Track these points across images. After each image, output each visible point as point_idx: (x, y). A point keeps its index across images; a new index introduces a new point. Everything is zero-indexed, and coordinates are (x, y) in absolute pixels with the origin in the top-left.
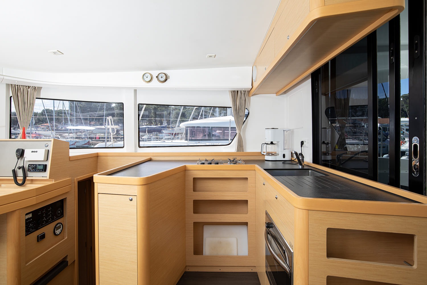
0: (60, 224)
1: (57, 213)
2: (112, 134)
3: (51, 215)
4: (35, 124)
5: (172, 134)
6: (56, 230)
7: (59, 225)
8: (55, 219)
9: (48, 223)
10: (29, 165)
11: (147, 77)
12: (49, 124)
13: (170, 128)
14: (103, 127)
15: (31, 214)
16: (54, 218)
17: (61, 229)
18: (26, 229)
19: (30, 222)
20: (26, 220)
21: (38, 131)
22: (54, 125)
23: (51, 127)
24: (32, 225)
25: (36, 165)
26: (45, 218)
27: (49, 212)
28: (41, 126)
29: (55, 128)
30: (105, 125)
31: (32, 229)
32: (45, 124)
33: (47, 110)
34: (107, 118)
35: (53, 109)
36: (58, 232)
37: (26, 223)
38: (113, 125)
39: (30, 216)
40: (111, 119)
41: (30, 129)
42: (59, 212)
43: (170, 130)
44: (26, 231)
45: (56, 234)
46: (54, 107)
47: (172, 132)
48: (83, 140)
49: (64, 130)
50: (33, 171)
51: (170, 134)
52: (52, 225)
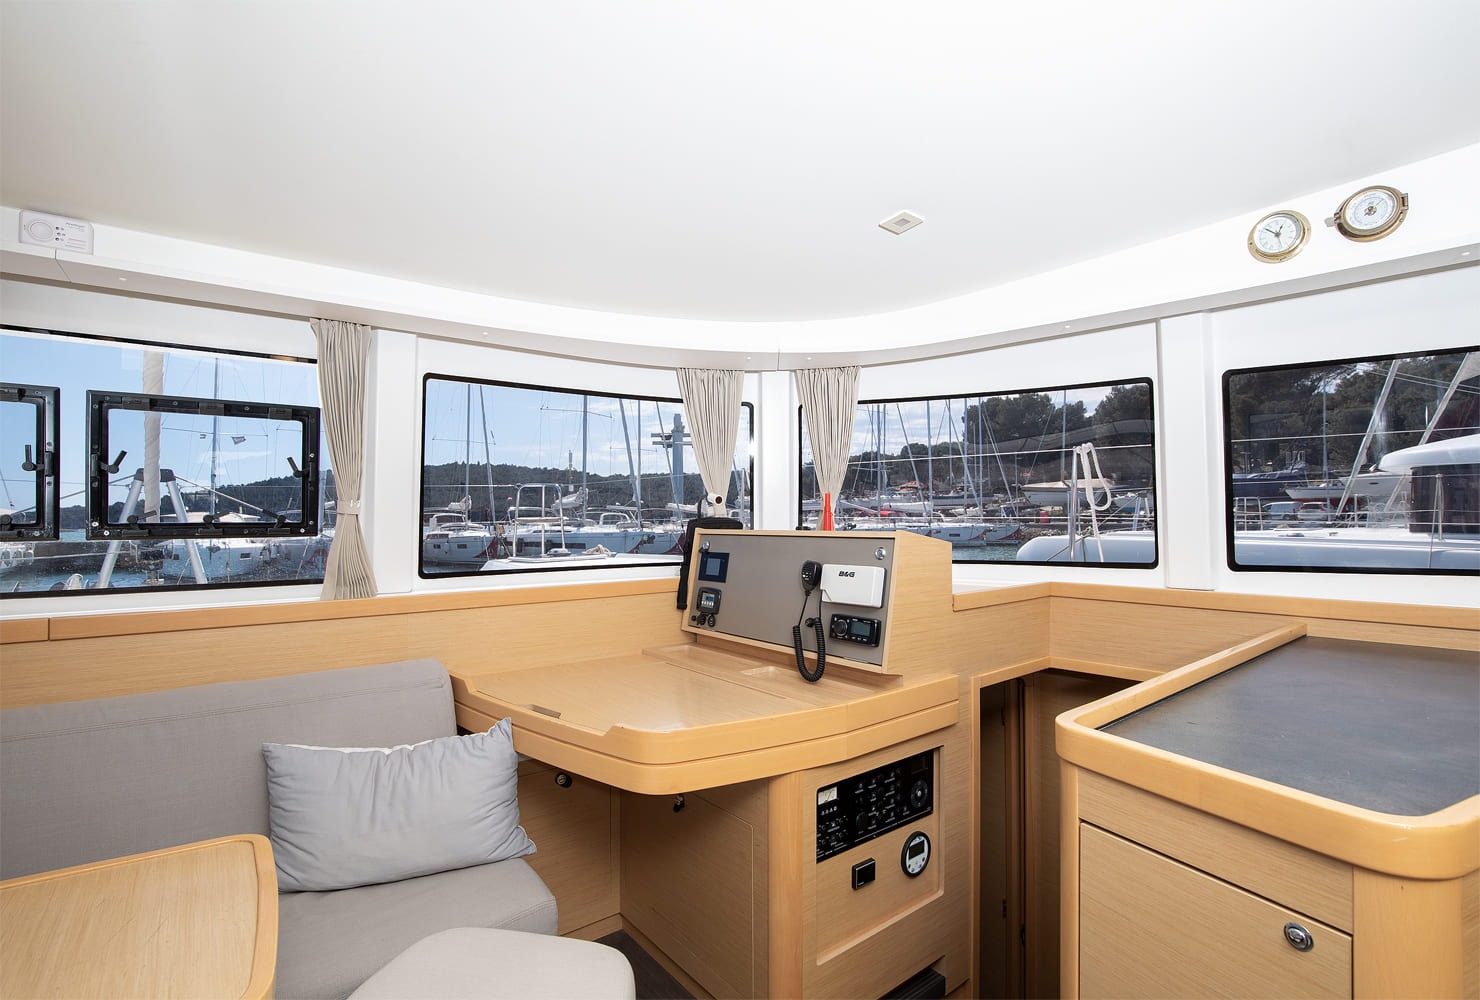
0: (923, 838)
1: (912, 796)
2: (1094, 507)
3: (895, 802)
4: (889, 485)
5: (1335, 502)
6: (910, 858)
7: (917, 841)
8: (907, 816)
9: (884, 827)
10: (834, 616)
11: (1277, 235)
12: (917, 484)
13: (1320, 477)
14: (1060, 485)
15: (835, 789)
16: (902, 811)
17: (925, 855)
18: (818, 839)
19: (831, 817)
20: (820, 808)
21: (896, 501)
22: (931, 487)
23: (923, 490)
24: (837, 825)
25: (851, 618)
26: (876, 810)
27: (887, 788)
28: (902, 488)
29: (931, 493)
30: (1069, 477)
31: (838, 841)
32: (909, 485)
33: (913, 446)
34: (1077, 450)
35: (927, 444)
36: (915, 864)
37: (821, 820)
38: (1100, 474)
39: (832, 795)
40: (1089, 454)
41: (876, 498)
42: (919, 793)
43: (1322, 485)
44: (820, 846)
45: (910, 870)
46: (930, 437)
47: (1334, 494)
48: (1003, 525)
49: (953, 498)
50: (844, 639)
51: (1324, 500)
52: (898, 837)
